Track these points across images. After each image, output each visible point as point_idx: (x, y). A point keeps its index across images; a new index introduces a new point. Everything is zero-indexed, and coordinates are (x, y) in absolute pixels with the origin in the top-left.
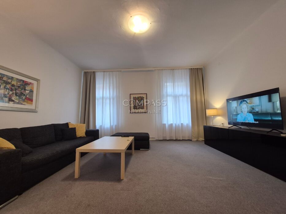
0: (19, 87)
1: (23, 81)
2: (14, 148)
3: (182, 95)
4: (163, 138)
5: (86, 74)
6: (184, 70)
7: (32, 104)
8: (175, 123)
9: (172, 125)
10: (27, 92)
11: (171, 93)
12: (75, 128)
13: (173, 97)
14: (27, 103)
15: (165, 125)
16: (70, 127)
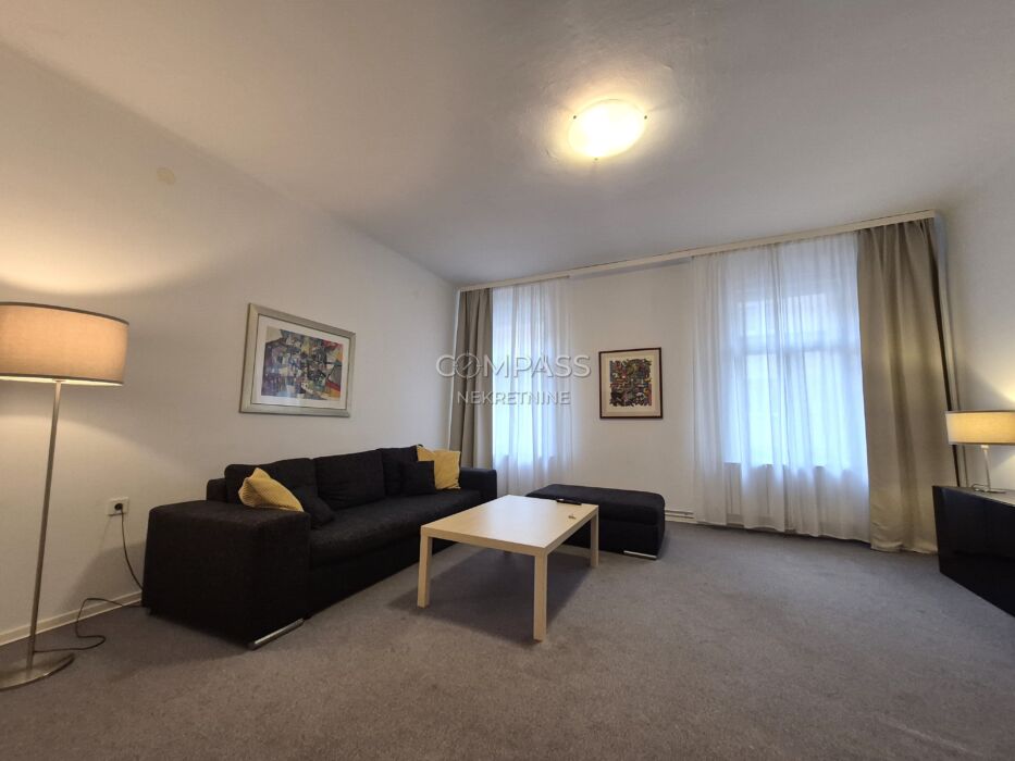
0: (314, 357)
1: (322, 342)
2: (300, 509)
3: (819, 347)
4: (727, 520)
5: (466, 296)
6: (828, 240)
7: (339, 396)
8: (785, 462)
9: (767, 471)
10: (330, 367)
11: (764, 340)
12: (433, 462)
13: (773, 357)
14: (329, 393)
15: (734, 469)
16: (421, 458)
